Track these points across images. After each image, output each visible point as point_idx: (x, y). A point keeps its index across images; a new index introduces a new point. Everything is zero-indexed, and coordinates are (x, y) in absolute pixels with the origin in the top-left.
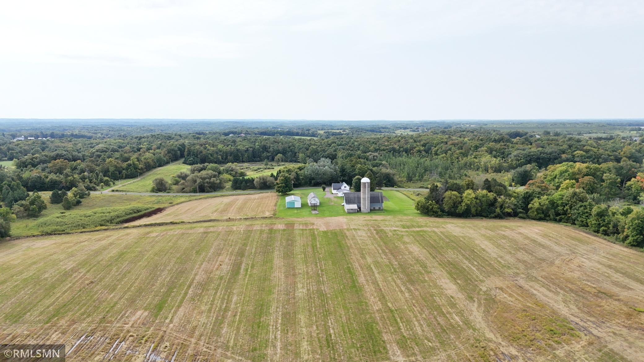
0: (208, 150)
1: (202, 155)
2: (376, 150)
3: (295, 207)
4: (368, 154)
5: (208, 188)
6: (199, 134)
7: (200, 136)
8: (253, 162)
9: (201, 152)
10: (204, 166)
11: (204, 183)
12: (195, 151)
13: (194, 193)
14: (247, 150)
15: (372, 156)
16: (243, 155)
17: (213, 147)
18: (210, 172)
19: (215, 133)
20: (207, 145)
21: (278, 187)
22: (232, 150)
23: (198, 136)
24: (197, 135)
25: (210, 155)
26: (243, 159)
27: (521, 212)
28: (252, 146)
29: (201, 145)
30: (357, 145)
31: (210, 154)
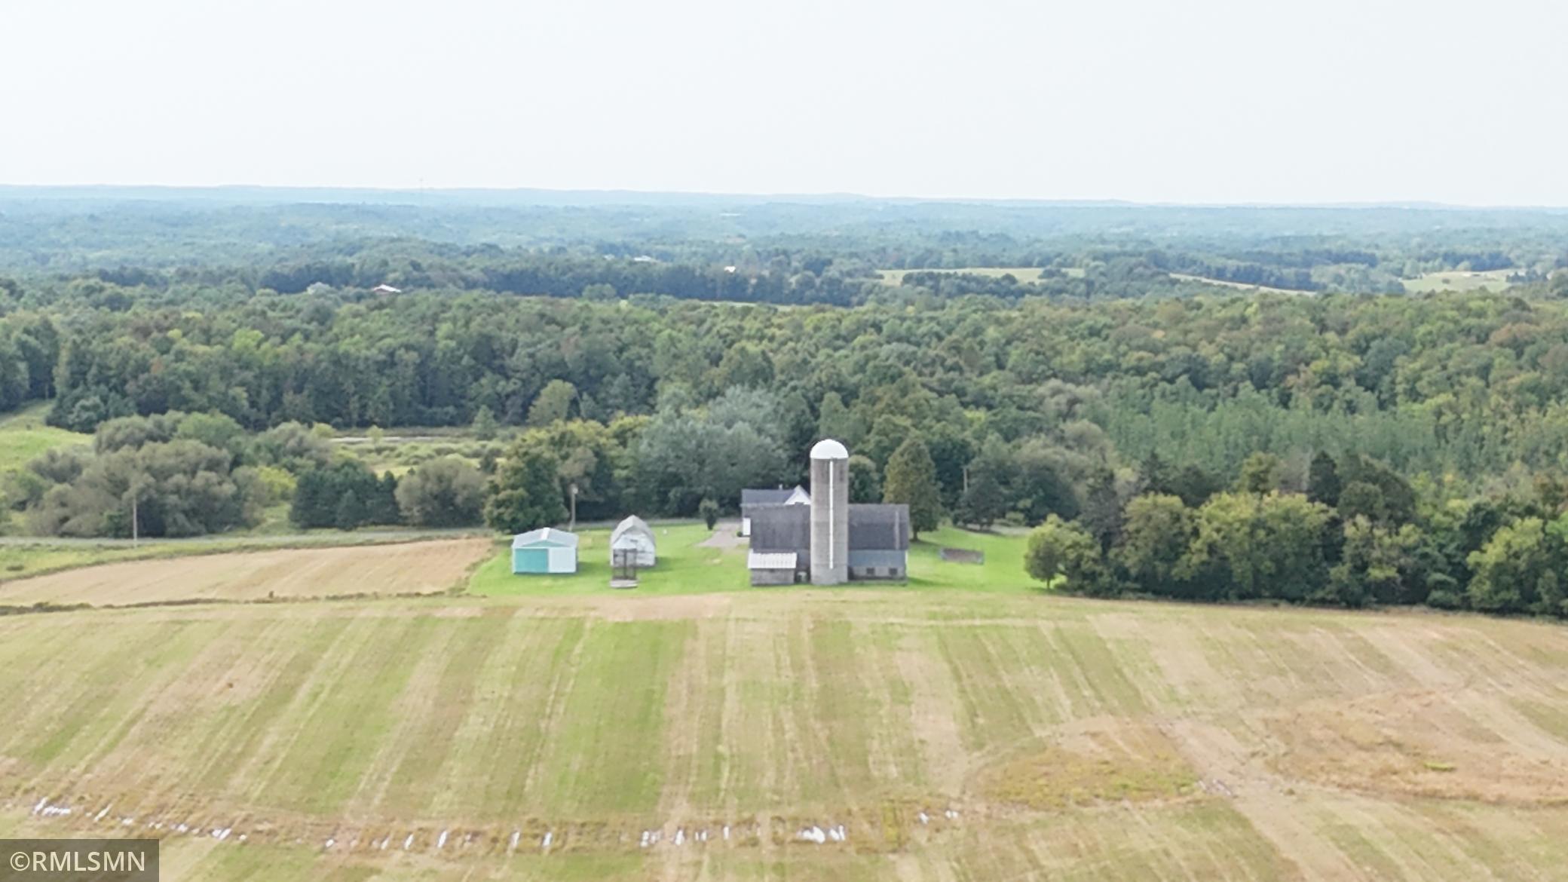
0: (180, 356)
1: (148, 382)
2: (1094, 370)
3: (552, 569)
4: (1042, 390)
5: (181, 518)
6: (122, 279)
7: (127, 292)
8: (420, 429)
9: (143, 367)
10: (159, 425)
11: (162, 493)
12: (113, 361)
13: (117, 536)
14: (390, 362)
15: (1062, 399)
16: (363, 388)
17: (208, 343)
18: (191, 446)
19: (214, 279)
20: (174, 333)
21: (499, 504)
22: (309, 359)
23: (119, 290)
24: (111, 288)
25: (188, 384)
26: (364, 407)
27: (1440, 585)
28: (418, 337)
29: (144, 332)
30: (996, 342)
31: (188, 374)
